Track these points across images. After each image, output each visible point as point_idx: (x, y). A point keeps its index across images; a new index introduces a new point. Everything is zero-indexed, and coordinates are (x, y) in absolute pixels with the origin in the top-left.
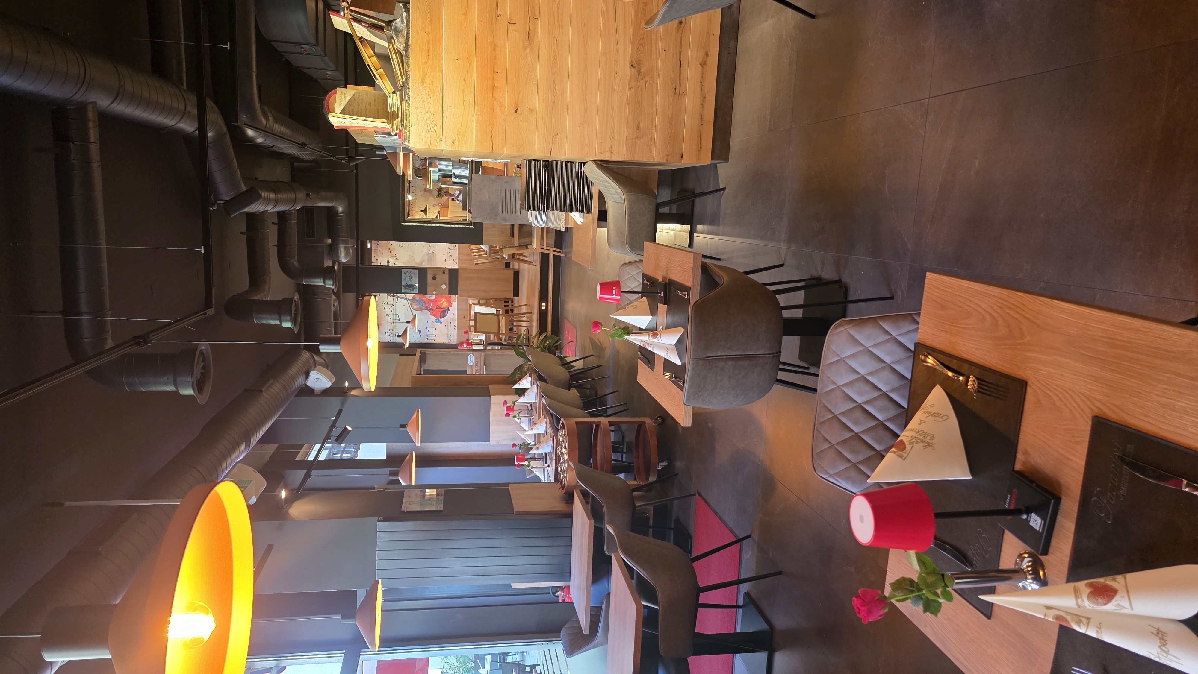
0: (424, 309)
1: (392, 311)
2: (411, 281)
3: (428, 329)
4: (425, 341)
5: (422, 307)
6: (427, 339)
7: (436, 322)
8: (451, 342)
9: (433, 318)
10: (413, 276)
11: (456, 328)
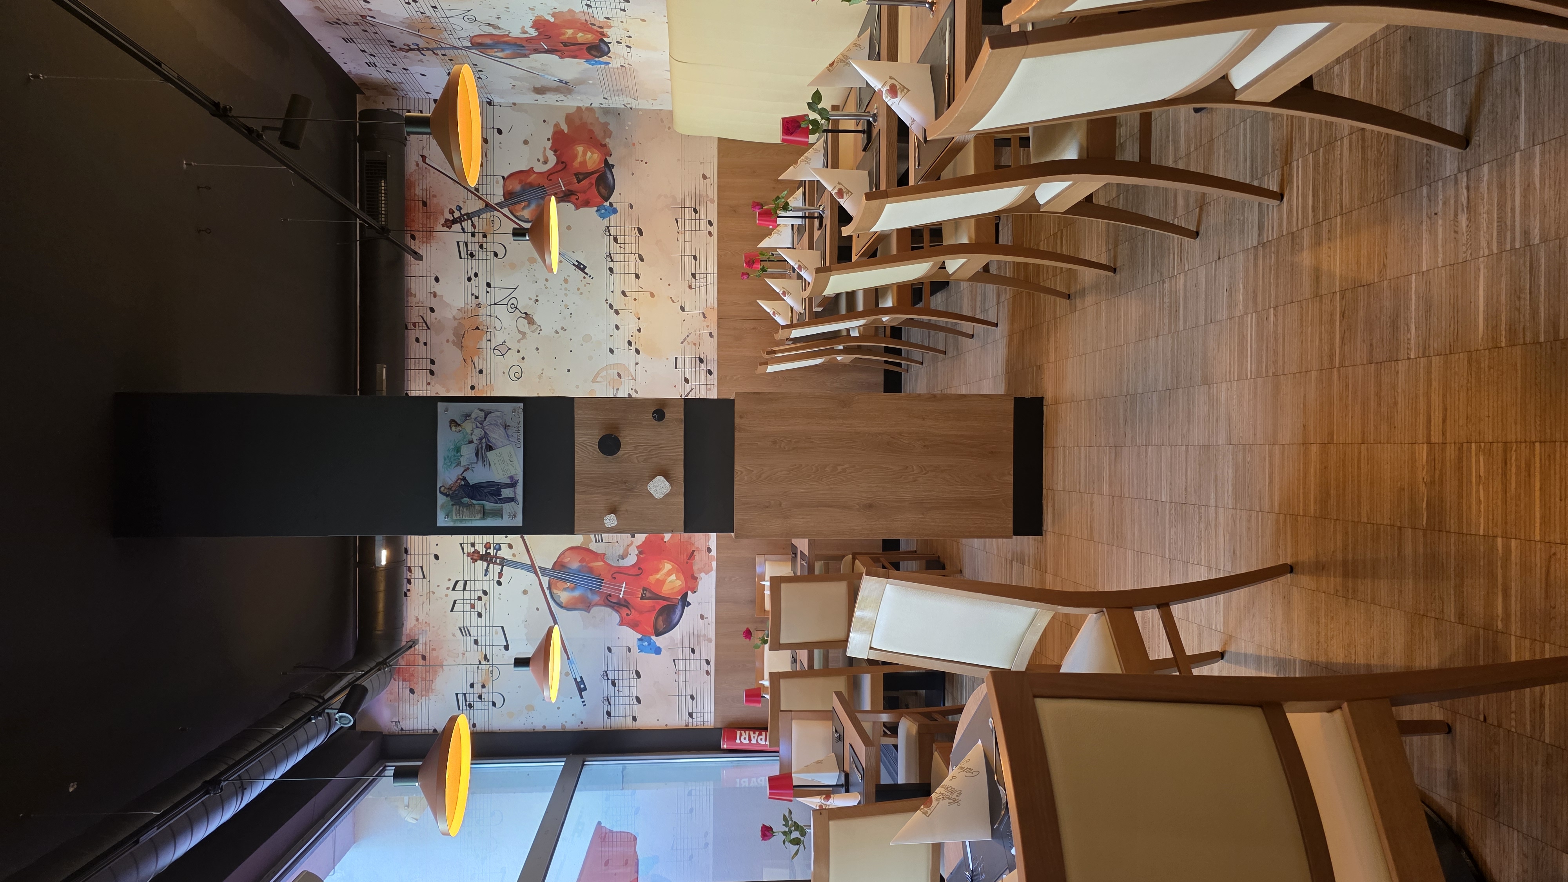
0: (596, 605)
1: (480, 615)
2: (486, 462)
3: (612, 676)
4: (598, 722)
5: (589, 595)
6: (608, 713)
7: (641, 649)
8: (694, 723)
9: (630, 636)
10: (496, 435)
11: (712, 668)
